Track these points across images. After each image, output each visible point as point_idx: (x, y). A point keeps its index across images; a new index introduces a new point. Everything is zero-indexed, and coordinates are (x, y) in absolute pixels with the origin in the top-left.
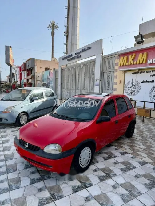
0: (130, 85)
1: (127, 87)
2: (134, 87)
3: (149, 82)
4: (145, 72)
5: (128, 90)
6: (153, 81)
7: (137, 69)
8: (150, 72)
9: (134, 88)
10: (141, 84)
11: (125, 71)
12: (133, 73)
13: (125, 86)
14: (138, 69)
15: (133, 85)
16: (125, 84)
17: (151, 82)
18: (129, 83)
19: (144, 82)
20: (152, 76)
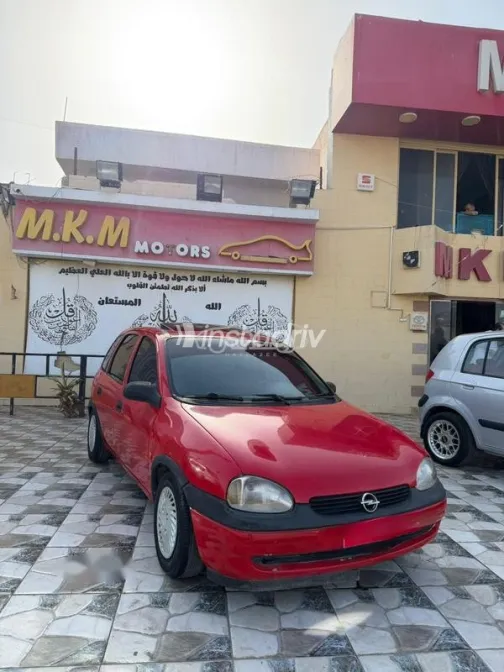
0: (53, 309)
1: (44, 314)
2: (70, 314)
3: (124, 303)
4: (108, 273)
5: (45, 326)
6: (137, 302)
7: (91, 260)
8: (127, 275)
9: (71, 318)
10: (97, 308)
11: (32, 260)
12: (62, 271)
13: (31, 309)
14: (96, 261)
15: (67, 309)
16: (32, 302)
17: (131, 303)
18: (49, 300)
19: (109, 301)
20: (134, 287)
